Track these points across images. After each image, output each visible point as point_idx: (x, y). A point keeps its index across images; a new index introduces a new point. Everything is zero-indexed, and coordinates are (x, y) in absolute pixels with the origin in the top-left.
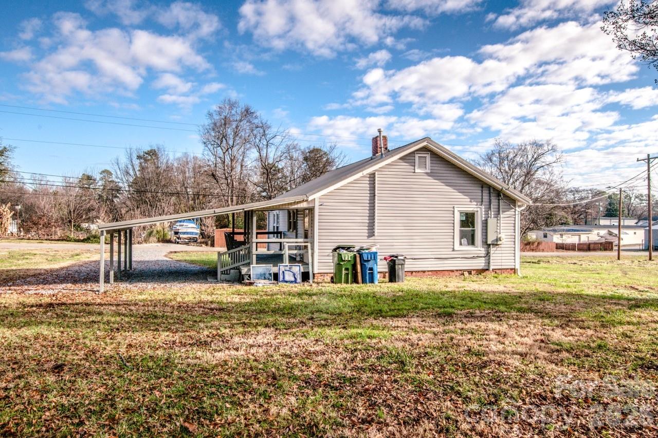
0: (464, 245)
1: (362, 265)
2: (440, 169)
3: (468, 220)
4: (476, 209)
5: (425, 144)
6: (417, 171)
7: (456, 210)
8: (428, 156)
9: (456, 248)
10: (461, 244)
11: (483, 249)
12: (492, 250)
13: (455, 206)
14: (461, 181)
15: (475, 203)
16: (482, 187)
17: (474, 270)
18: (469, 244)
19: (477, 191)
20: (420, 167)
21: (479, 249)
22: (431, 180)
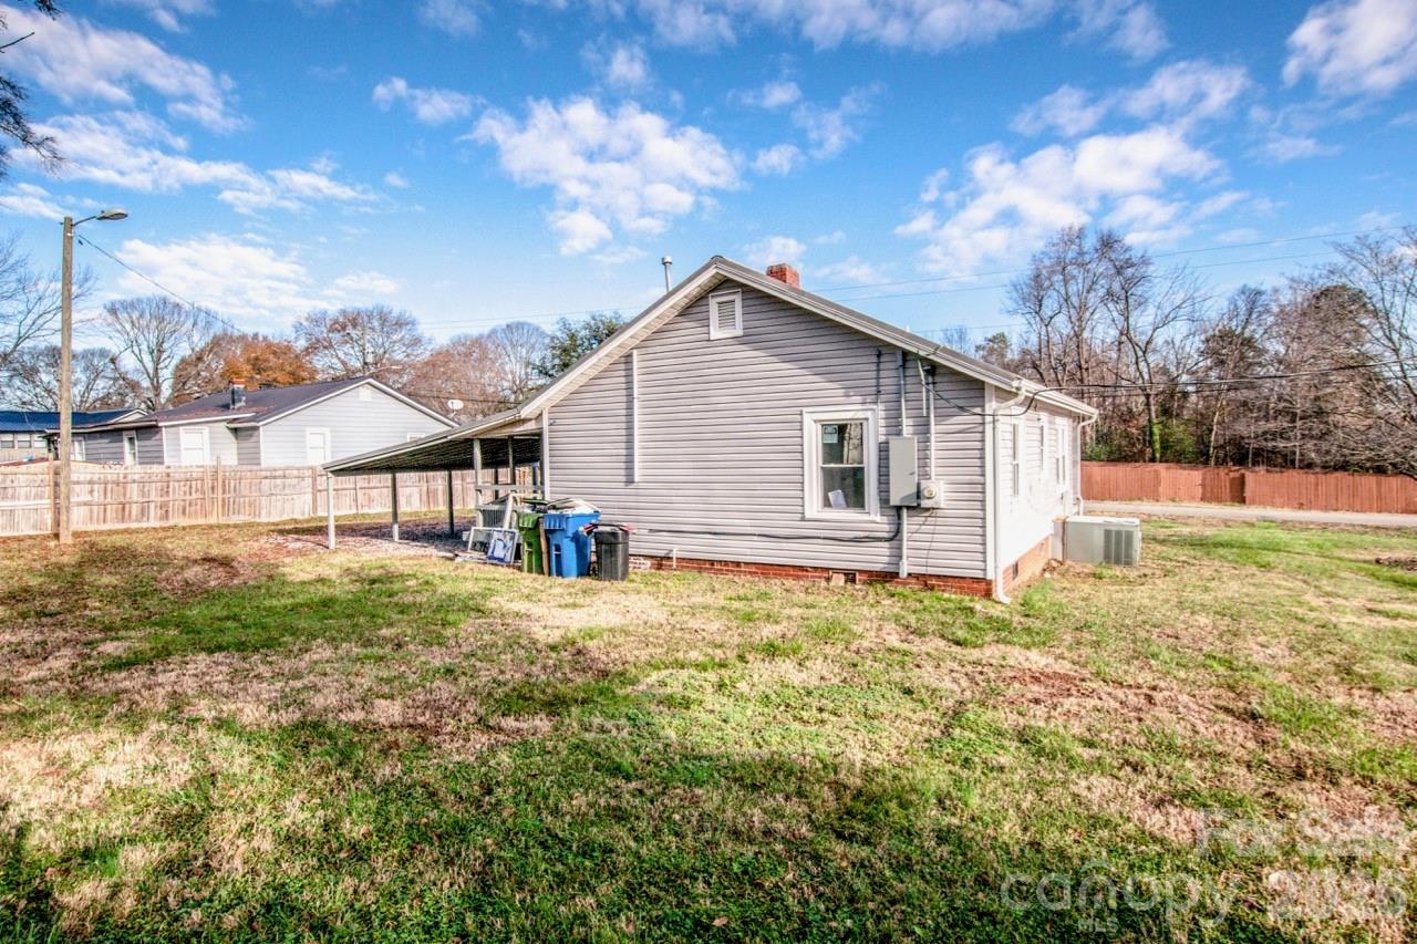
0: (838, 506)
2: (768, 324)
4: (861, 415)
5: (712, 271)
6: (714, 335)
7: (808, 419)
8: (738, 298)
9: (808, 516)
10: (827, 503)
11: (885, 519)
12: (909, 523)
13: (805, 410)
14: (823, 347)
15: (859, 399)
16: (879, 356)
17: (861, 572)
18: (848, 505)
19: (864, 366)
20: (720, 326)
21: (872, 517)
22: (747, 353)
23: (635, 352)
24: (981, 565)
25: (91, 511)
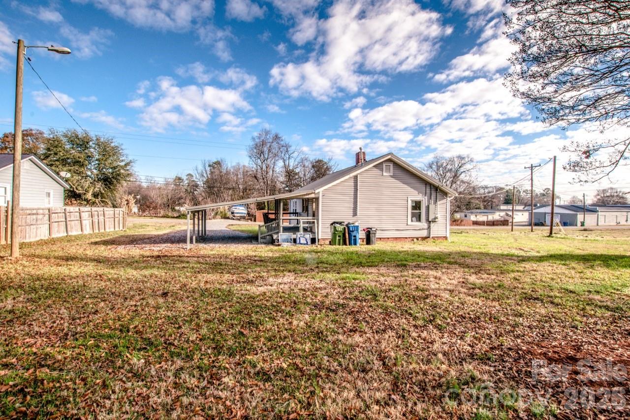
0: (414, 221)
1: (349, 234)
2: (399, 173)
3: (417, 206)
4: (422, 199)
5: (389, 157)
6: (384, 174)
7: (409, 200)
8: (391, 165)
9: (409, 224)
11: (426, 224)
12: (432, 225)
13: (409, 197)
14: (413, 181)
15: (421, 195)
16: (426, 185)
17: (420, 237)
18: (417, 221)
19: (422, 187)
20: (386, 172)
21: (424, 224)
22: (393, 180)
23: (359, 175)
24: (446, 234)
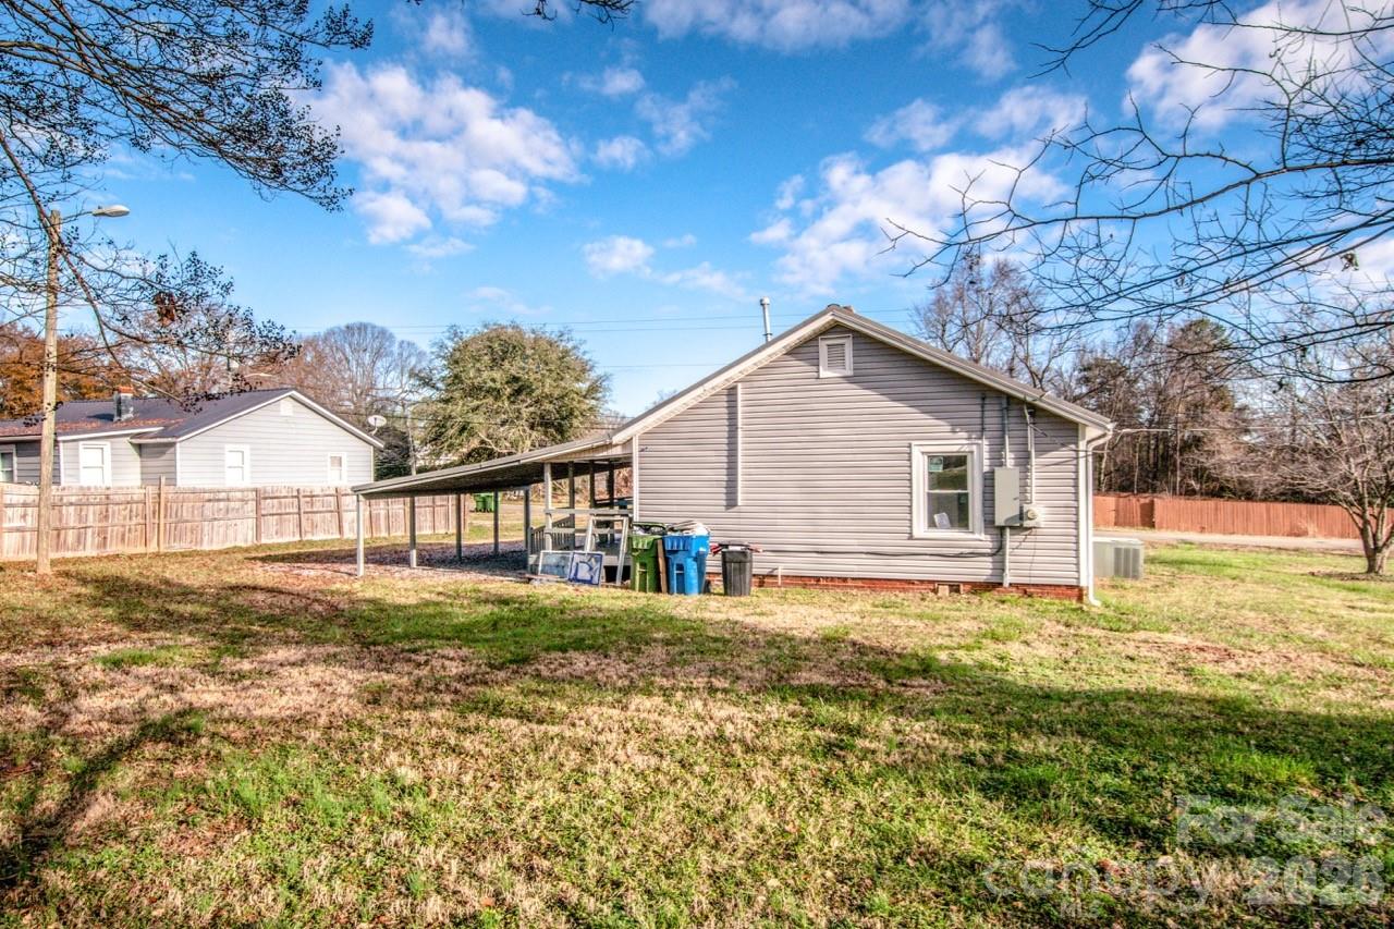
0: (942, 527)
2: (876, 366)
3: (950, 471)
4: (966, 448)
6: (823, 374)
7: (916, 452)
8: (848, 344)
10: (932, 524)
12: (1011, 541)
13: (914, 443)
14: (930, 388)
15: (965, 435)
16: (983, 399)
17: (965, 583)
19: (970, 408)
20: (830, 366)
21: (977, 536)
22: (855, 391)
23: (740, 385)
24: (1076, 575)
25: (23, 538)
